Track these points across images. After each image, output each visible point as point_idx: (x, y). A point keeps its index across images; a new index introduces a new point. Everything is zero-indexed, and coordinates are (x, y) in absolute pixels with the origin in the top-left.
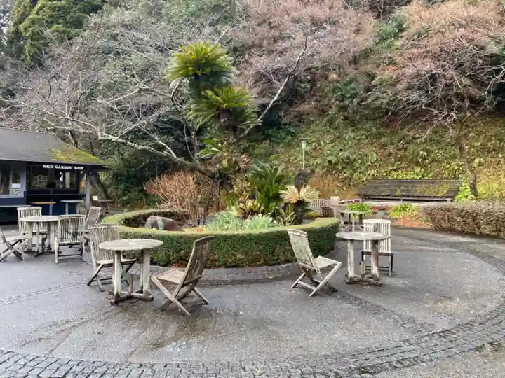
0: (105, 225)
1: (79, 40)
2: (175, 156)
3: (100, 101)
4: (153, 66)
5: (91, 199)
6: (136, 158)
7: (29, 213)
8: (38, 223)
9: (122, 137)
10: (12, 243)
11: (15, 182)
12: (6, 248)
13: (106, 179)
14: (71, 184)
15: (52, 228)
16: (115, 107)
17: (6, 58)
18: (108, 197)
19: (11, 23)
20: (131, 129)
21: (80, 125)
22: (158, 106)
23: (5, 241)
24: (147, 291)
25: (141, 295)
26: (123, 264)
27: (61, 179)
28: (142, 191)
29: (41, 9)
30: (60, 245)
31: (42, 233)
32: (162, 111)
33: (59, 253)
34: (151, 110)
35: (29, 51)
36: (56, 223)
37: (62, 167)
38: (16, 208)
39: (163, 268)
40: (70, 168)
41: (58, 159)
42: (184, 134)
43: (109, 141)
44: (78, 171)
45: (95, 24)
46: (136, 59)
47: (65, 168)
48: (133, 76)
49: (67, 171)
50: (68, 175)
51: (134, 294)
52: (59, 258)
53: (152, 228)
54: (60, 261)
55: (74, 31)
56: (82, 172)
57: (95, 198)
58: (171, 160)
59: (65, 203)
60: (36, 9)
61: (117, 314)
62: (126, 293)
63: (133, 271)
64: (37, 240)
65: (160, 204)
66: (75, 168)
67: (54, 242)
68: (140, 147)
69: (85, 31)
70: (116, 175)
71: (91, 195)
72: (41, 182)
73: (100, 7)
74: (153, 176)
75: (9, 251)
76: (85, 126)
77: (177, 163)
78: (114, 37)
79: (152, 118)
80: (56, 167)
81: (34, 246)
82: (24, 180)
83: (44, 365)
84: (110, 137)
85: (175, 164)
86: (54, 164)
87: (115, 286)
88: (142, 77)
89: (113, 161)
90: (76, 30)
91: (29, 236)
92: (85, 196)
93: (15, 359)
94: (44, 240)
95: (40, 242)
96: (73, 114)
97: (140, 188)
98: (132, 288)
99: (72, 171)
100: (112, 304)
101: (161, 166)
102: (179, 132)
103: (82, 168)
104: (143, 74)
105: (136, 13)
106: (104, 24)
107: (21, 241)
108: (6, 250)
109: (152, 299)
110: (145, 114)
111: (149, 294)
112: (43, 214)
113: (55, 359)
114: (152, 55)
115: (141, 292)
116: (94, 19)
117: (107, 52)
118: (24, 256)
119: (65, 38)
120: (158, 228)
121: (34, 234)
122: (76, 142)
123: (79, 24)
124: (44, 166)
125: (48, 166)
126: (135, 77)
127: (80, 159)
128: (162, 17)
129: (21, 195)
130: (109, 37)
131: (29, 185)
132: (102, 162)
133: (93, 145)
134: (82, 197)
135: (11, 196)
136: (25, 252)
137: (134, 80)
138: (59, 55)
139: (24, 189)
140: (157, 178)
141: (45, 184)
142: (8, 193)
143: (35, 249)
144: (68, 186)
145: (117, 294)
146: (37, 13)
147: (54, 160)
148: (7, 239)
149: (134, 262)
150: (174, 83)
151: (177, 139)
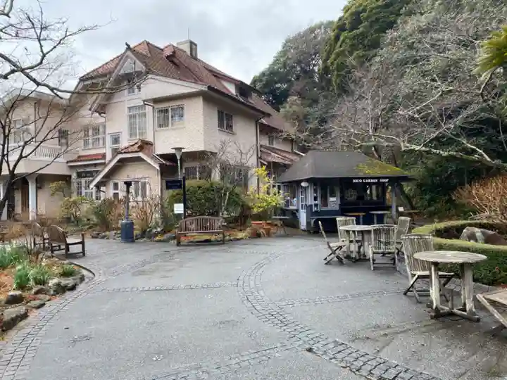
0: (417, 235)
1: (378, 59)
2: (489, 159)
3: (401, 113)
4: (456, 63)
5: (397, 210)
6: (441, 166)
7: (346, 223)
8: (354, 232)
9: (425, 145)
10: (335, 249)
11: (331, 196)
12: (331, 252)
13: (411, 190)
14: (377, 196)
15: (366, 237)
16: (416, 116)
17: (318, 92)
18: (413, 208)
19: (320, 62)
20: (435, 135)
21: (383, 139)
22: (464, 106)
23: (329, 247)
24: (471, 310)
25: (464, 313)
26: (441, 277)
27: (368, 192)
28: (450, 201)
29: (343, 41)
30: (374, 253)
31: (357, 242)
32: (470, 111)
33: (374, 260)
34: (457, 112)
35: (336, 82)
36: (369, 232)
37: (369, 181)
38: (335, 219)
39: (487, 286)
40: (377, 181)
41: (365, 174)
42: (499, 132)
43: (413, 151)
44: (384, 183)
45: (392, 39)
46: (436, 61)
47: (372, 181)
48: (434, 80)
49: (374, 183)
50: (374, 187)
51: (455, 310)
52: (375, 265)
53: (469, 241)
54: (375, 268)
55: (371, 53)
56: (387, 184)
57: (401, 209)
58: (484, 164)
59: (373, 214)
60: (339, 43)
61: (438, 329)
62: (447, 309)
63: (450, 286)
64: (354, 247)
65: (475, 214)
66: (381, 181)
67: (369, 250)
68: (446, 154)
69: (382, 49)
70: (420, 186)
71: (397, 207)
72: (352, 196)
73: (395, 22)
74: (462, 184)
75: (333, 256)
76: (387, 140)
77: (492, 168)
78: (411, 47)
79: (458, 121)
80: (364, 181)
81: (352, 252)
82: (338, 194)
83: (374, 363)
84: (413, 147)
85: (489, 168)
86: (362, 178)
87: (434, 299)
88: (444, 79)
89: (416, 171)
90: (375, 51)
91: (347, 243)
92: (391, 207)
93: (349, 351)
94: (359, 247)
95: (357, 250)
96: (375, 129)
97: (447, 198)
98: (452, 304)
99: (378, 184)
100: (432, 318)
101: (470, 173)
102: (491, 131)
103: (387, 180)
104: (444, 75)
105: (433, 14)
106: (400, 37)
107: (341, 247)
108: (330, 255)
109: (478, 320)
110: (450, 117)
111: (474, 314)
112: (357, 224)
113: (383, 361)
114: (454, 53)
115: (465, 311)
116: (390, 34)
117: (404, 62)
118: (345, 261)
119: (365, 60)
120: (476, 241)
121: (351, 242)
122: (380, 157)
123: (376, 45)
124: (354, 181)
125: (357, 181)
126: (436, 81)
127: (385, 172)
128: (463, 9)
129: (337, 208)
130: (406, 47)
131: (342, 198)
132: (406, 173)
133: (396, 156)
134: (389, 208)
135: (329, 208)
136: (345, 258)
137: (436, 84)
138: (360, 78)
139: (339, 202)
140: (467, 186)
141: (356, 197)
142: (327, 206)
143: (353, 255)
144: (375, 198)
145: (436, 308)
146: (341, 46)
147: (361, 175)
148: (331, 245)
149: (452, 276)
150: (485, 77)
151: (490, 139)
